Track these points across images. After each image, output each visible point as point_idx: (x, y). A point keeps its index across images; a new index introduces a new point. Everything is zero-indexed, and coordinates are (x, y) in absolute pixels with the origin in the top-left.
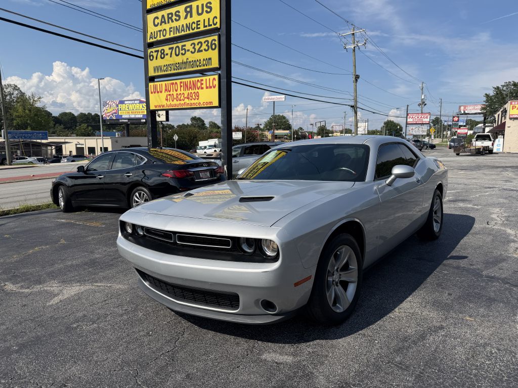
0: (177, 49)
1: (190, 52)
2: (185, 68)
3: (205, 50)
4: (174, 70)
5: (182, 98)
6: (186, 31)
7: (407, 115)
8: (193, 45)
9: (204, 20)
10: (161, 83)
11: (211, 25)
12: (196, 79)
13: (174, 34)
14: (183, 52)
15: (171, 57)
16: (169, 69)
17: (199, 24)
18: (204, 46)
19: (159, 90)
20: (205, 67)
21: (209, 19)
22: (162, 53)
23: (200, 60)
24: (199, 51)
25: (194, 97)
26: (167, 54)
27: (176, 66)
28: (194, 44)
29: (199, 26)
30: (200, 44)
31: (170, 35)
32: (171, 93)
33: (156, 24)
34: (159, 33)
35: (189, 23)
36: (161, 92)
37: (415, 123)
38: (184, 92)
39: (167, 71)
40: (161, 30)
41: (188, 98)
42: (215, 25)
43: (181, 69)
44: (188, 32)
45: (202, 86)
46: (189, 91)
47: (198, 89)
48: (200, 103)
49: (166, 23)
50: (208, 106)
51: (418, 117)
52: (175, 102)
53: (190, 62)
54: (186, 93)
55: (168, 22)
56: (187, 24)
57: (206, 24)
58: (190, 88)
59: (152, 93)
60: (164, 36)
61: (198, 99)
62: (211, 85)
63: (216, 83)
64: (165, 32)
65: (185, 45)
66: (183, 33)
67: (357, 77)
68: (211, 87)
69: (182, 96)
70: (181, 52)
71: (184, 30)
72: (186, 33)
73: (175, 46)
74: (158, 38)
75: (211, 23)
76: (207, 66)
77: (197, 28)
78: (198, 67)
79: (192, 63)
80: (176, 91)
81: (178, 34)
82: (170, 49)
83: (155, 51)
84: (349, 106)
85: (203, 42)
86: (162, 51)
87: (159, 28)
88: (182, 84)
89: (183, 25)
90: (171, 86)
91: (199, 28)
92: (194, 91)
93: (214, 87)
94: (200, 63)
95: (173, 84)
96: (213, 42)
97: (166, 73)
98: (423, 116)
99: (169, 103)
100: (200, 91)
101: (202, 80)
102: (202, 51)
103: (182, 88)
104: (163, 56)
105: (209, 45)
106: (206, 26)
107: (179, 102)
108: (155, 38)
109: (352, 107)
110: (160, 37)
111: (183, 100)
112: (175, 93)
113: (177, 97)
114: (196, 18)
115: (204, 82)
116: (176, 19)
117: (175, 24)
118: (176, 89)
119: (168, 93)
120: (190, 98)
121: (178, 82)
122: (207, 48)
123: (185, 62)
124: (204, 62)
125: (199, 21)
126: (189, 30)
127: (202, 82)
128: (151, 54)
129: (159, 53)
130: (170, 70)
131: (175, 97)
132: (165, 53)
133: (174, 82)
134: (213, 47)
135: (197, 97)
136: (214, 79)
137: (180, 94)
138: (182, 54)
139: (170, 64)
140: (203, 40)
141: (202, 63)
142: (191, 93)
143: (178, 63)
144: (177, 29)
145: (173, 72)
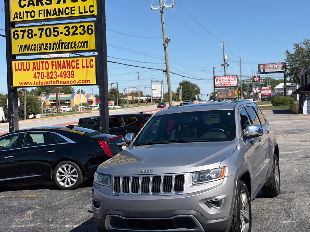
0: (48, 31)
1: (63, 34)
2: (58, 49)
3: (81, 33)
4: (44, 49)
5: (54, 76)
6: (59, 15)
7: (214, 77)
8: (67, 29)
9: (79, 7)
10: (28, 62)
11: (87, 12)
12: (71, 60)
13: (44, 16)
14: (56, 33)
15: (40, 37)
16: (39, 48)
17: (74, 10)
18: (80, 30)
19: (25, 68)
20: (81, 49)
21: (85, 7)
22: (29, 34)
23: (75, 42)
24: (74, 34)
25: (68, 75)
26: (36, 35)
27: (47, 47)
28: (69, 28)
29: (73, 12)
30: (75, 28)
31: (39, 17)
32: (41, 71)
33: (22, 5)
34: (25, 14)
35: (63, 8)
36: (28, 70)
37: (223, 86)
38: (56, 70)
39: (35, 50)
40: (29, 12)
41: (62, 76)
42: (91, 12)
43: (53, 49)
44: (61, 16)
45: (78, 66)
46: (62, 70)
47: (73, 68)
48: (75, 81)
49: (34, 5)
50: (85, 83)
51: (225, 80)
52: (45, 80)
53: (64, 43)
54: (59, 72)
55: (38, 5)
56: (59, 9)
57: (82, 10)
58: (64, 67)
59: (16, 70)
60: (32, 17)
61: (72, 77)
62: (88, 65)
63: (93, 63)
64: (33, 14)
65: (57, 28)
66: (55, 16)
67: (167, 41)
68: (87, 67)
69: (54, 74)
70: (53, 33)
71: (56, 14)
72: (58, 17)
73: (45, 28)
74: (25, 18)
75: (87, 10)
76: (83, 47)
77: (72, 14)
78: (72, 48)
79: (65, 45)
80: (47, 69)
81: (49, 17)
82: (39, 30)
83: (21, 31)
84: (162, 70)
85: (78, 27)
86: (30, 32)
87: (26, 9)
88: (54, 63)
89: (55, 10)
90: (41, 64)
91: (74, 13)
92: (69, 69)
93: (92, 67)
94: (75, 45)
95: (42, 63)
96: (90, 27)
97: (34, 52)
98: (230, 79)
99: (37, 81)
100: (75, 70)
101: (78, 60)
102: (77, 34)
103: (54, 67)
104: (30, 36)
105: (86, 29)
106: (82, 13)
107: (50, 80)
108: (21, 18)
109: (164, 71)
110: (27, 18)
111: (55, 78)
112: (45, 71)
113: (48, 75)
114: (69, 4)
115: (80, 62)
116: (46, 3)
117: (45, 7)
118: (47, 67)
119: (37, 71)
120: (64, 76)
121: (50, 61)
122: (82, 32)
123: (57, 43)
124: (80, 45)
125: (74, 7)
126: (62, 14)
127: (78, 62)
128: (16, 33)
129: (26, 33)
130: (40, 50)
131: (45, 74)
132: (33, 33)
133: (45, 61)
134: (90, 31)
135: (71, 76)
136: (91, 60)
137: (52, 72)
138: (54, 35)
139: (40, 44)
140: (78, 25)
141: (77, 45)
142: (65, 71)
143: (50, 44)
144: (48, 12)
145: (43, 51)
